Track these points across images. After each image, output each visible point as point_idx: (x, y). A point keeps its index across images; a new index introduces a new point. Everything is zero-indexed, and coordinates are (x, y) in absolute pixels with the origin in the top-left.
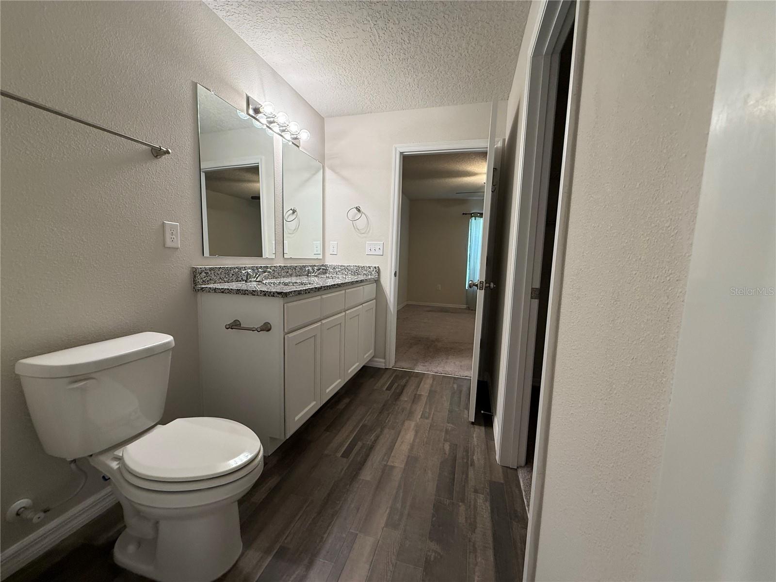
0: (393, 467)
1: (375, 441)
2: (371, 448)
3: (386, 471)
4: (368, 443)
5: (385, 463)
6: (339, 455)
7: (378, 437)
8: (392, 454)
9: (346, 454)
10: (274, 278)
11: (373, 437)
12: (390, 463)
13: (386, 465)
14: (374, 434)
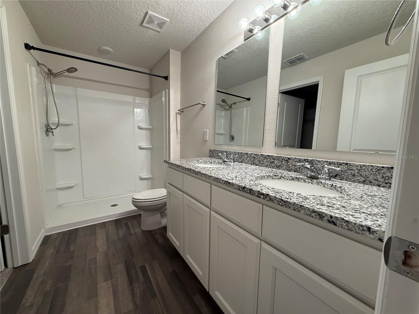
0: (106, 280)
1: (133, 290)
2: (131, 282)
3: (109, 275)
4: (137, 284)
5: (113, 280)
6: (147, 266)
7: (133, 294)
8: (111, 289)
9: (143, 269)
10: (253, 164)
11: (137, 291)
12: (110, 282)
13: (112, 278)
14: (138, 294)
